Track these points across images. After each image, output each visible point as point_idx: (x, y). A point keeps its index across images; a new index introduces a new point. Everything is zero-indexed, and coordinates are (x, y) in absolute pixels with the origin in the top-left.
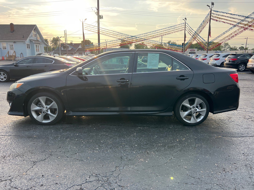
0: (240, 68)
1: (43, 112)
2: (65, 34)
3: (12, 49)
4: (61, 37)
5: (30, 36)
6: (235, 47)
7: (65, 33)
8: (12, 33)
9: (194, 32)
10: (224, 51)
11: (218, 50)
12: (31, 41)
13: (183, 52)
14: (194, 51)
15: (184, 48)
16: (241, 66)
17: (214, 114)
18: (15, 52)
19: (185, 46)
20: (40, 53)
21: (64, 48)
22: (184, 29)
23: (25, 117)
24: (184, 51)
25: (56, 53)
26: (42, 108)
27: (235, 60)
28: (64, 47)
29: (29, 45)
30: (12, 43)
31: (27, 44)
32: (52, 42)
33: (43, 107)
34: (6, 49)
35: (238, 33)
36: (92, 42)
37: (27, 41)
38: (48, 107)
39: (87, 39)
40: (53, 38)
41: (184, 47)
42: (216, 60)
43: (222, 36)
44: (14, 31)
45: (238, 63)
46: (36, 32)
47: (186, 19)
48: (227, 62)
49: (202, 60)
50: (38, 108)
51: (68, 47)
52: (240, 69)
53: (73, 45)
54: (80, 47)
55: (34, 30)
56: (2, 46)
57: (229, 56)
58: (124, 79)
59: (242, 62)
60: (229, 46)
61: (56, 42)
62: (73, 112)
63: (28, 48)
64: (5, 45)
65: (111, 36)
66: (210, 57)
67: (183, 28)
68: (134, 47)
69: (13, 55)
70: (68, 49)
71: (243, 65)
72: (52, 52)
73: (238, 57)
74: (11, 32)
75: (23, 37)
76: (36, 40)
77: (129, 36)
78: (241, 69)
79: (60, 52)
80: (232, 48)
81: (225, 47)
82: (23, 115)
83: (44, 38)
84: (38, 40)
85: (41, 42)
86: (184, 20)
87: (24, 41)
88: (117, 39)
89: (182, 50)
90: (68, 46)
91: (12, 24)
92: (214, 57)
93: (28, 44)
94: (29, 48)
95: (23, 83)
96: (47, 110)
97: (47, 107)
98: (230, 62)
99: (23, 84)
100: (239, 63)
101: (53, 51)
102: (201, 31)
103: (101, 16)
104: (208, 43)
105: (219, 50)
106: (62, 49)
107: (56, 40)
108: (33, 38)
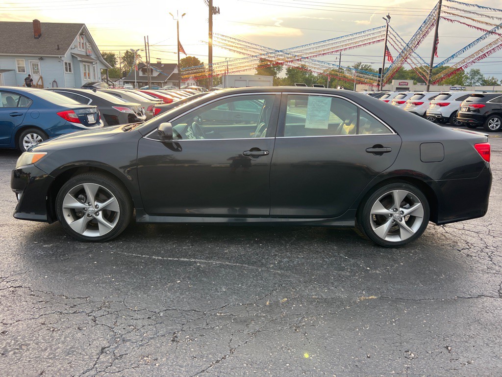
0: (490, 124)
1: (86, 214)
2: (147, 45)
3: (36, 72)
4: (139, 50)
5: (72, 46)
6: (493, 79)
7: (147, 41)
8: (36, 40)
9: (405, 45)
10: (469, 86)
11: (457, 83)
12: (73, 57)
13: (380, 87)
14: (407, 85)
15: (381, 78)
16: (493, 120)
17: (438, 224)
18: (41, 78)
19: (385, 74)
20: (93, 81)
21: (144, 73)
22: (385, 38)
23: (49, 223)
24: (383, 86)
25: (127, 83)
26: (86, 205)
27: (481, 107)
28: (144, 71)
29: (69, 64)
30: (37, 61)
31: (66, 63)
32: (125, 60)
33: (89, 205)
34: (24, 71)
35: (494, 49)
36: (201, 62)
37: (66, 58)
38: (101, 205)
39: (192, 56)
40: (125, 51)
41: (383, 76)
42: (441, 105)
43: (461, 56)
44: (40, 36)
45: (487, 114)
46: (84, 38)
47: (389, 17)
48: (464, 111)
49: (414, 105)
50: (78, 204)
51: (152, 70)
52: (489, 126)
53: (163, 66)
54: (176, 71)
55: (81, 34)
56: (17, 66)
57: (469, 98)
58: (258, 150)
59: (496, 111)
60: (480, 77)
61: (131, 60)
62: (151, 214)
63: (66, 70)
64: (23, 63)
65: (234, 51)
66: (431, 99)
67: (382, 36)
68: (287, 74)
69: (37, 84)
70: (152, 74)
71: (496, 119)
72: (121, 80)
73: (488, 102)
74: (35, 38)
75: (58, 49)
76: (85, 54)
77: (271, 51)
78: (493, 127)
79: (136, 81)
80: (487, 81)
81: (472, 78)
82: (46, 219)
83: (101, 52)
84: (88, 54)
85: (95, 59)
86: (386, 19)
87: (59, 56)
88: (246, 56)
89: (377, 82)
90: (153, 68)
91: (36, 22)
92: (439, 99)
93: (68, 62)
94: (70, 71)
95: (46, 153)
96: (98, 212)
97: (97, 205)
98: (470, 111)
99: (46, 155)
100: (489, 113)
101: (123, 78)
102: (418, 44)
103: (216, 8)
104: (431, 70)
105: (460, 84)
106: (141, 74)
107: (130, 57)
108: (80, 51)
